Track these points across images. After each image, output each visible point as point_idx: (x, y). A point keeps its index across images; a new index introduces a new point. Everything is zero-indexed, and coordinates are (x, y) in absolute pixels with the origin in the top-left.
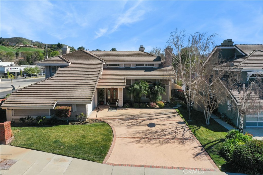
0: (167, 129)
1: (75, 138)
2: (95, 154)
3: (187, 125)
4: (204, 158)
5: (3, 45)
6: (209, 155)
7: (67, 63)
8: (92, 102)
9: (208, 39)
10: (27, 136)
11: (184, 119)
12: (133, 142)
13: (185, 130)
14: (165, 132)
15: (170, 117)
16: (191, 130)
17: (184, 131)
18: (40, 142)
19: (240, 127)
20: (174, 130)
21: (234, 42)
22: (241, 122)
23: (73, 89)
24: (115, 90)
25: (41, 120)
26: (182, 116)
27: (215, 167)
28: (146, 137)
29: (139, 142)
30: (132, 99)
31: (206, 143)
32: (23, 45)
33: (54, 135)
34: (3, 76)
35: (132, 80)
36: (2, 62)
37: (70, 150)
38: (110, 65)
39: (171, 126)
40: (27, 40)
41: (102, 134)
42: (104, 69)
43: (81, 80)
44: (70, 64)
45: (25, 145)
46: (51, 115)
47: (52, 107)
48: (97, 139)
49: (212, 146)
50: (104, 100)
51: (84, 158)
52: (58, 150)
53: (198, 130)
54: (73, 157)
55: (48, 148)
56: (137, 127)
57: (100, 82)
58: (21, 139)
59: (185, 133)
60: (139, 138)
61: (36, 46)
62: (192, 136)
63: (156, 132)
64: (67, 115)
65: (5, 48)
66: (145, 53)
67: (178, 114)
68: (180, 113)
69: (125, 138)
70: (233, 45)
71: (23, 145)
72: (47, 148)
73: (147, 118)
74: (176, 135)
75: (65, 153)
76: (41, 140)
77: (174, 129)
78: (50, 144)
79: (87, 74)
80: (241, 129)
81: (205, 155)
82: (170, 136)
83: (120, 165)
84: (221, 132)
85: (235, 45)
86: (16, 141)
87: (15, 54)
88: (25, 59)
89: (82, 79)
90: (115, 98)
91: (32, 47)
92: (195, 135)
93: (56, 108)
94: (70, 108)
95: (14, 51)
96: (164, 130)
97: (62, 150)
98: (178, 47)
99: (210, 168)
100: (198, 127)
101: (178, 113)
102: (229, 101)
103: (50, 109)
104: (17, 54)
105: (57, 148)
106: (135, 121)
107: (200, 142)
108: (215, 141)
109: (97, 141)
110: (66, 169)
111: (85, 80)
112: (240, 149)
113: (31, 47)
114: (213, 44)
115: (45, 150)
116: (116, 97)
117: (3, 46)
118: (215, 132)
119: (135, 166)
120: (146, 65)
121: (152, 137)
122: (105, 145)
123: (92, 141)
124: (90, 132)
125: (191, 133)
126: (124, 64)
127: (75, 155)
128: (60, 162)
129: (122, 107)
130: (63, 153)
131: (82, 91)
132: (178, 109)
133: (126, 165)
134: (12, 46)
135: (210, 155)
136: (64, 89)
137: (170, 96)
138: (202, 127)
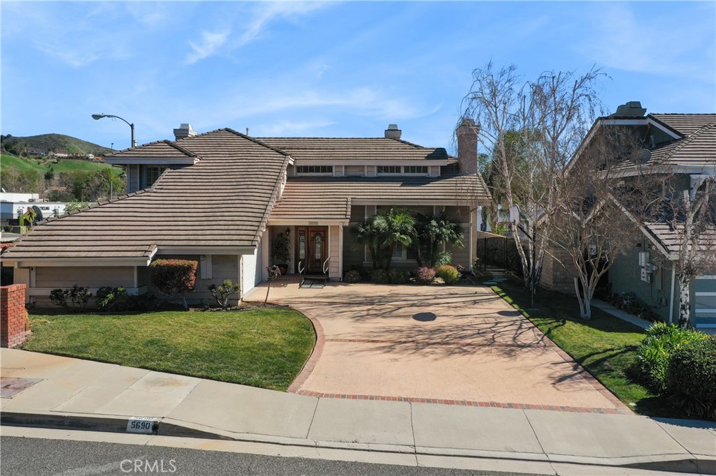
0: (468, 326)
1: (206, 337)
2: (265, 372)
3: (528, 319)
4: (582, 385)
5: (14, 153)
6: (597, 379)
7: (190, 156)
8: (256, 251)
9: (577, 85)
10: (70, 332)
11: (516, 306)
12: (371, 350)
13: (520, 328)
14: (464, 330)
15: (475, 302)
16: (540, 327)
17: (517, 330)
18: (106, 343)
19: (682, 314)
20: (490, 328)
21: (646, 109)
22: (684, 300)
23: (203, 219)
24: (320, 235)
25: (111, 296)
26: (510, 300)
27: (618, 405)
28: (410, 339)
29: (390, 349)
30: (367, 262)
31: (584, 354)
32: (67, 155)
33: (145, 329)
34: (7, 227)
35: (368, 206)
36: (7, 192)
37: (192, 362)
38: (306, 169)
39: (481, 319)
40: (78, 141)
41: (284, 331)
42: (290, 179)
43: (228, 198)
44: (196, 161)
45: (62, 348)
46: (138, 287)
47: (142, 261)
48: (268, 340)
49: (604, 360)
50: (288, 262)
51: (234, 380)
52: (158, 360)
53: (560, 327)
54: (202, 377)
55: (128, 356)
56: (383, 319)
57: (277, 209)
58: (51, 337)
59: (520, 334)
60: (392, 341)
61: (100, 158)
62: (542, 340)
63: (440, 330)
64: (184, 282)
65: (19, 163)
66: (403, 142)
67: (498, 296)
68: (503, 294)
69: (350, 341)
70: (645, 115)
71: (58, 349)
72: (126, 357)
73: (410, 302)
74: (495, 336)
75: (178, 368)
76: (109, 339)
77: (489, 326)
78: (134, 348)
79: (242, 183)
80: (685, 319)
81: (584, 380)
82: (479, 340)
83: (338, 396)
84: (627, 332)
85: (649, 116)
86: (39, 341)
87: (43, 177)
88: (70, 190)
89: (230, 194)
90: (318, 256)
91: (92, 159)
92: (551, 338)
93: (154, 263)
94: (195, 263)
95: (41, 170)
96: (462, 328)
97: (168, 361)
98: (495, 110)
99: (604, 407)
100: (558, 321)
101: (498, 294)
102: (643, 254)
103: (139, 268)
104: (48, 177)
105: (154, 356)
106: (375, 307)
107: (568, 353)
108: (612, 350)
109: (269, 345)
110: (182, 399)
111: (237, 198)
112: (690, 351)
113: (87, 159)
114: (590, 100)
115: (119, 361)
116: (322, 256)
117: (13, 157)
118: (607, 332)
119: (383, 398)
120: (407, 169)
121: (426, 340)
122: (293, 353)
123: (254, 343)
124: (249, 325)
125: (539, 335)
126: (346, 167)
127: (207, 371)
128: (163, 385)
129: (339, 282)
130: (171, 367)
131: (230, 223)
132: (499, 285)
133: (354, 397)
134: (38, 156)
135: (600, 378)
136: (180, 219)
137: (473, 257)
138: (570, 322)
